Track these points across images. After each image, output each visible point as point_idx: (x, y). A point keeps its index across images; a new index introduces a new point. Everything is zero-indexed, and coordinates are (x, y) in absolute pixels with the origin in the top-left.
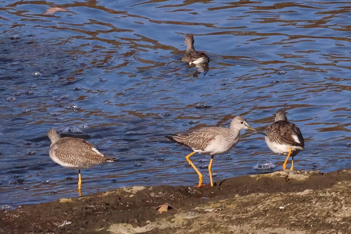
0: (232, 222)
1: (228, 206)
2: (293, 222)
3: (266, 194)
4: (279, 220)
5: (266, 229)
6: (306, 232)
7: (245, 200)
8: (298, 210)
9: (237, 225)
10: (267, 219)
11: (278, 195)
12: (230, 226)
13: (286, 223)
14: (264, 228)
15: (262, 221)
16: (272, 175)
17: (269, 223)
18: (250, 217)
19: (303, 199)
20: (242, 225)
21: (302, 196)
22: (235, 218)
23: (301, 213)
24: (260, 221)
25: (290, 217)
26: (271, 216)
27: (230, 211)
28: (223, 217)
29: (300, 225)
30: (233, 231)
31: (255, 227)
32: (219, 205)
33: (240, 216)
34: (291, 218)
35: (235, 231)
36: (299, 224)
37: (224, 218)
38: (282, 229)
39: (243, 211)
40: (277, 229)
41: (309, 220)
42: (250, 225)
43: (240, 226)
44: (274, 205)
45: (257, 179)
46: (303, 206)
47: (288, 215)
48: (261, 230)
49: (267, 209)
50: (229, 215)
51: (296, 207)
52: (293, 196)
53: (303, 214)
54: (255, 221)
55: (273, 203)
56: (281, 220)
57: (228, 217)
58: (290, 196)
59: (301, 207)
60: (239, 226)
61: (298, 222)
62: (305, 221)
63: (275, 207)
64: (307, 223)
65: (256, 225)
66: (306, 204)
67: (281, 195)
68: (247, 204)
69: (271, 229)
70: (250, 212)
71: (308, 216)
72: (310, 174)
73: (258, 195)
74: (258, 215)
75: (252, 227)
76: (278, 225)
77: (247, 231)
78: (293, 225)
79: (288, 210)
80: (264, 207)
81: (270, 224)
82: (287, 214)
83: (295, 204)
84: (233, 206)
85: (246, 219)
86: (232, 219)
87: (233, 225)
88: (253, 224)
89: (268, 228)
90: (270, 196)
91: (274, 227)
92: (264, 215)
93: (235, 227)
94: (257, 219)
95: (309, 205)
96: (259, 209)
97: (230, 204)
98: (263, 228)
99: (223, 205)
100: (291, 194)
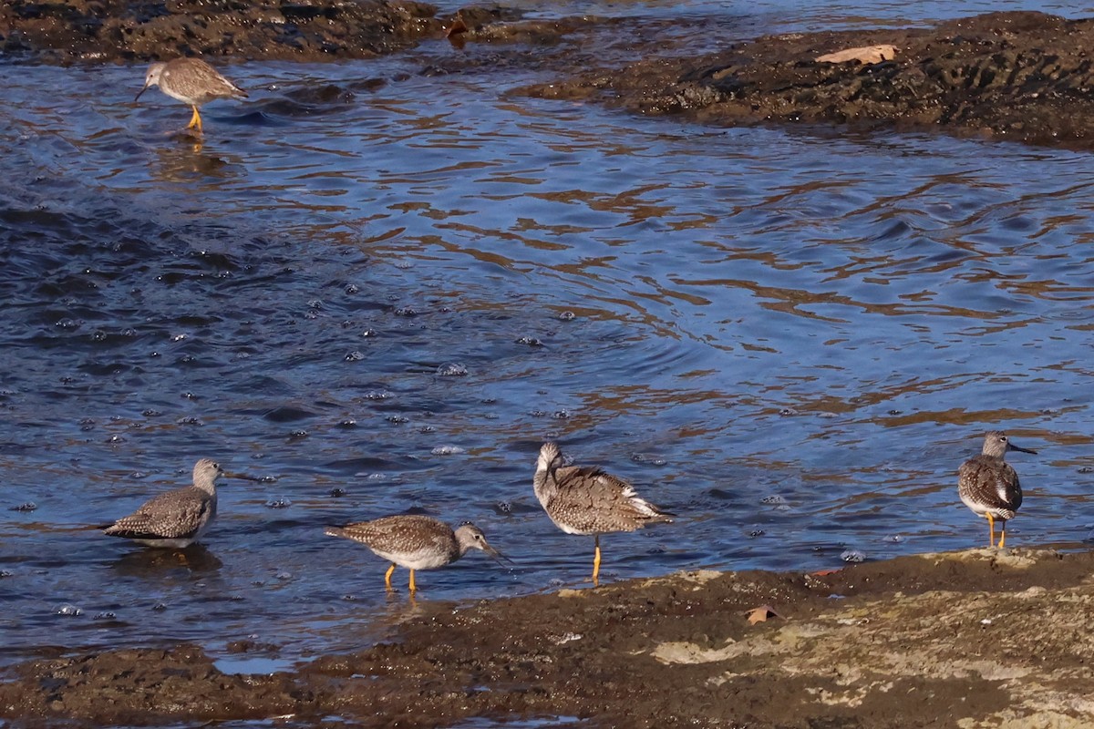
0: (891, 646)
1: (883, 616)
2: (1007, 651)
3: (956, 593)
4: (981, 645)
5: (957, 663)
6: (1033, 670)
7: (915, 605)
8: (1018, 628)
9: (900, 653)
10: (958, 643)
11: (980, 596)
12: (887, 654)
13: (995, 651)
14: (953, 661)
15: (949, 645)
16: (963, 557)
17: (961, 651)
18: (926, 639)
19: (1028, 606)
20: (909, 653)
21: (1026, 600)
22: (896, 639)
23: (1023, 634)
24: (946, 646)
25: (1003, 640)
26: (966, 637)
27: (887, 625)
28: (874, 636)
29: (1021, 657)
30: (894, 664)
31: (935, 657)
32: (865, 612)
33: (906, 635)
34: (1005, 643)
35: (897, 663)
36: (1019, 654)
37: (876, 638)
38: (988, 664)
39: (913, 625)
40: (978, 663)
41: (1038, 647)
42: (926, 653)
43: (907, 655)
44: (972, 616)
45: (937, 563)
46: (1027, 620)
47: (999, 637)
48: (947, 663)
49: (957, 623)
50: (885, 633)
51: (1014, 621)
52: (1007, 599)
53: (1028, 636)
54: (936, 646)
55: (971, 611)
56: (985, 646)
57: (884, 636)
58: (1002, 600)
59: (1023, 621)
60: (905, 654)
61: (1017, 649)
62: (1031, 649)
63: (973, 620)
64: (1036, 653)
65: (938, 654)
66: (1034, 616)
67: (986, 597)
68: (919, 613)
69: (967, 661)
70: (925, 627)
71: (1037, 639)
72: (1036, 556)
73: (940, 594)
74: (940, 633)
75: (929, 658)
76: (979, 655)
77: (921, 664)
78: (1008, 656)
79: (1000, 627)
80: (953, 619)
81: (964, 653)
82: (996, 635)
83: (1012, 616)
84: (892, 616)
85: (919, 642)
86: (892, 640)
87: (892, 652)
88: (932, 651)
89: (960, 661)
90: (963, 597)
91: (972, 659)
92: (952, 635)
93: (896, 655)
94: (939, 643)
95: (1039, 618)
96: (942, 623)
97: (886, 612)
98: (950, 660)
99: (873, 613)
100: (1005, 595)
